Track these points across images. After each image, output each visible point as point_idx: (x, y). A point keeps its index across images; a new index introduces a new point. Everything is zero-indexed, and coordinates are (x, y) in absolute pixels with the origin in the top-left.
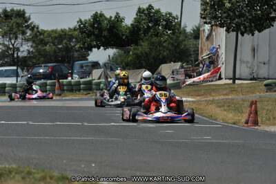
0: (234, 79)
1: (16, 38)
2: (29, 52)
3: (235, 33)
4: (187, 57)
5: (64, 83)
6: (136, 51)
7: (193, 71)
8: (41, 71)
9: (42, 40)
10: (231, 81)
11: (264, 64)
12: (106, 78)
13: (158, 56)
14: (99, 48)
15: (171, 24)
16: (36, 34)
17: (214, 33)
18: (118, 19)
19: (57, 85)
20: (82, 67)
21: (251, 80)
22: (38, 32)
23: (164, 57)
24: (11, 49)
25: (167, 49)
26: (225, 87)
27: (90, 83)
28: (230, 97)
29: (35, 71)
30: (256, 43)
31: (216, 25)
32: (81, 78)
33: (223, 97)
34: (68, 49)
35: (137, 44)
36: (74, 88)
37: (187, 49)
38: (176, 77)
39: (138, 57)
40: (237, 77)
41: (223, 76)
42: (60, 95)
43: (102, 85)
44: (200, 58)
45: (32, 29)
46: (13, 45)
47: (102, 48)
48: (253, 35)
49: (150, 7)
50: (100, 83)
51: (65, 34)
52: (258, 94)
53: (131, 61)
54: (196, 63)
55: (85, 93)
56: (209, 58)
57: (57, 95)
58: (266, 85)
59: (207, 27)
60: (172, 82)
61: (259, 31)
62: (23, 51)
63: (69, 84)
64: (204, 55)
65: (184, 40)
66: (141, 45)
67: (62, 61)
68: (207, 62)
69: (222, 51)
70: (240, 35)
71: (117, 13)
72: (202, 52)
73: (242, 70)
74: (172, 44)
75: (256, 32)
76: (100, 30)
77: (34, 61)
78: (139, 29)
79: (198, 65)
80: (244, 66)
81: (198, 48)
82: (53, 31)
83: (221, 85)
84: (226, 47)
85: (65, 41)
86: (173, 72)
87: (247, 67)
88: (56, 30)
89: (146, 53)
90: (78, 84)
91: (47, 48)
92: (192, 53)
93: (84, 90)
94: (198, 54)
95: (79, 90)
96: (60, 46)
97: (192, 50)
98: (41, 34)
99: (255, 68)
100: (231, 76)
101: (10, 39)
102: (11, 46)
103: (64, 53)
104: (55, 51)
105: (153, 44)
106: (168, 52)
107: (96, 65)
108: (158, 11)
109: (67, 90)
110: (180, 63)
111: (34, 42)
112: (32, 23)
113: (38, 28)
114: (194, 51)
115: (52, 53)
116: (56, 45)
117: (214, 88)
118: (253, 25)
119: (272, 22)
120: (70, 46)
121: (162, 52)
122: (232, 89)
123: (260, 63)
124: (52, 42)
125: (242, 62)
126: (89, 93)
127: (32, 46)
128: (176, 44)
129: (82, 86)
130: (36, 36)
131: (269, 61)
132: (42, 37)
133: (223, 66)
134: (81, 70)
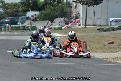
0: (86, 25)
2: (1, 12)
3: (86, 6)
4: (67, 15)
5: (14, 27)
6: (44, 13)
7: (69, 22)
9: (6, 7)
11: (99, 19)
12: (31, 24)
13: (54, 15)
14: (29, 11)
16: (4, 5)
17: (78, 5)
19: (10, 28)
21: (93, 25)
22: (5, 3)
23: (56, 15)
26: (82, 29)
27: (24, 27)
30: (95, 10)
31: (78, 2)
32: (22, 24)
35: (45, 10)
36: (18, 29)
37: (67, 12)
38: (61, 24)
39: (46, 15)
41: (81, 24)
42: (11, 32)
43: (29, 28)
44: (72, 16)
45: (2, 2)
48: (93, 7)
50: (29, 27)
51: (17, 4)
52: (94, 33)
53: (43, 17)
54: (70, 18)
55: (22, 31)
56: (76, 16)
57: (10, 32)
58: (98, 29)
60: (59, 27)
61: (96, 5)
63: (16, 27)
65: (65, 8)
66: (47, 10)
68: (75, 18)
69: (81, 13)
70: (88, 7)
72: (73, 13)
74: (60, 10)
77: (3, 16)
78: (47, 3)
79: (71, 19)
80: (90, 20)
81: (71, 11)
82: (11, 3)
84: (83, 11)
85: (16, 8)
86: (60, 22)
87: (92, 20)
88: (13, 3)
89: (49, 14)
90: (19, 27)
91: (9, 10)
92: (69, 13)
93: (22, 29)
94: (71, 14)
95: (20, 30)
96: (14, 10)
97: (69, 12)
98: (6, 5)
99: (95, 21)
100: (84, 24)
103: (16, 12)
104: (12, 12)
105: (51, 10)
106: (58, 13)
107: (28, 19)
109: (15, 30)
110: (63, 18)
111: (3, 8)
113: (5, 2)
114: (70, 13)
115: (11, 12)
116: (13, 9)
117: (76, 30)
118: (94, 2)
119: (102, 1)
120: (18, 10)
121: (55, 13)
122: (84, 30)
123: (97, 18)
124: (11, 8)
125: (89, 18)
126: (23, 31)
127: (2, 10)
128: (62, 10)
129: (21, 28)
130: (4, 6)
131: (101, 17)
132: (6, 6)
133: (81, 19)
134: (22, 20)
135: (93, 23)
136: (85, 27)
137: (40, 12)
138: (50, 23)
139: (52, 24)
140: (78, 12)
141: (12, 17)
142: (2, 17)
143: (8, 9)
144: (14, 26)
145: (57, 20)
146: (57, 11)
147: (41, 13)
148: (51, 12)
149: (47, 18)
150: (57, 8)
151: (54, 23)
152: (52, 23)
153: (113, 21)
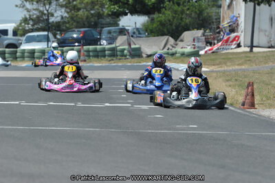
0: (252, 46)
1: (50, 4)
2: (62, 18)
3: (252, 4)
4: (210, 24)
5: (90, 50)
6: (159, 19)
7: (214, 39)
9: (75, 6)
10: (248, 49)
12: (130, 45)
13: (180, 23)
14: (126, 14)
17: (234, 3)
19: (82, 51)
20: (110, 32)
21: (269, 47)
23: (186, 25)
24: (45, 14)
26: (243, 55)
27: (113, 50)
28: (243, 67)
29: (68, 35)
30: (273, 13)
32: (109, 44)
33: (237, 67)
35: (159, 12)
37: (210, 17)
38: (197, 44)
39: (162, 24)
40: (254, 45)
41: (242, 44)
42: (85, 61)
43: (126, 51)
44: (221, 26)
46: (48, 11)
47: (129, 14)
48: (270, 6)
50: (124, 49)
52: (271, 64)
53: (155, 28)
54: (218, 30)
55: (110, 59)
56: (229, 26)
57: (82, 61)
60: (192, 50)
62: (57, 17)
63: (95, 51)
65: (207, 9)
66: (164, 14)
69: (242, 20)
70: (257, 6)
72: (223, 20)
73: (259, 38)
74: (196, 12)
75: (273, 2)
77: (68, 25)
79: (219, 33)
80: (262, 34)
81: (220, 16)
83: (239, 53)
84: (245, 16)
85: (96, 7)
86: (194, 40)
87: (265, 35)
89: (169, 21)
90: (104, 50)
91: (81, 13)
92: (214, 21)
93: (110, 56)
94: (220, 22)
95: (105, 56)
96: (92, 12)
97: (214, 17)
99: (273, 37)
100: (249, 44)
101: (44, 5)
102: (45, 12)
103: (96, 18)
104: (87, 17)
105: (176, 12)
106: (190, 19)
107: (123, 31)
109: (93, 56)
110: (201, 32)
111: (67, 7)
114: (216, 19)
115: (85, 18)
116: (89, 11)
117: (231, 56)
120: (101, 12)
121: (184, 20)
122: (248, 58)
124: (85, 8)
125: (260, 30)
126: (113, 60)
127: (65, 11)
129: (107, 52)
132: (75, 3)
133: (242, 34)
134: (109, 35)
135: (269, 43)
136: (251, 50)
137: (149, 17)
138: (172, 40)
139: (176, 45)
140: (234, 16)
141: (88, 27)
142: (64, 28)
143: (79, 9)
144: (91, 47)
145: (187, 35)
146: (187, 14)
147: (153, 19)
148: (174, 18)
149: (165, 30)
150: (188, 9)
151: (182, 41)
152: (176, 41)
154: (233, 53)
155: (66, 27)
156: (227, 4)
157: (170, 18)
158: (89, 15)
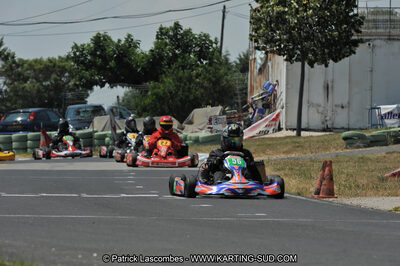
0: (299, 129)
2: (1, 92)
3: (300, 63)
4: (232, 98)
6: (156, 91)
7: (240, 119)
8: (19, 119)
9: (19, 74)
10: (294, 133)
11: (343, 107)
12: (114, 129)
13: (187, 97)
14: (102, 86)
15: (206, 50)
16: (11, 66)
17: (269, 64)
18: (131, 44)
19: (42, 139)
20: (78, 113)
21: (324, 130)
22: (14, 62)
23: (196, 98)
25: (202, 87)
26: (288, 140)
28: (293, 155)
29: (10, 118)
30: (330, 78)
31: (273, 52)
32: (77, 129)
33: (283, 156)
34: (58, 88)
35: (156, 79)
37: (230, 86)
38: (215, 127)
39: (159, 98)
40: (303, 127)
41: (283, 126)
43: (107, 139)
44: (249, 100)
45: (6, 58)
47: (107, 85)
48: (326, 66)
49: (177, 26)
50: (105, 136)
51: (54, 66)
52: (333, 151)
53: (149, 104)
54: (244, 107)
56: (263, 99)
58: (345, 139)
59: (260, 55)
60: (210, 134)
61: (335, 61)
64: (255, 95)
65: (226, 74)
66: (164, 82)
67: (50, 105)
68: (260, 106)
69: (282, 90)
70: (306, 65)
71: (129, 36)
72: (252, 91)
73: (311, 117)
74: (209, 80)
75: (331, 61)
76: (105, 59)
77: (9, 104)
78: (162, 58)
80: (313, 110)
81: (247, 84)
82: (36, 61)
83: (280, 138)
84: (287, 85)
85: (54, 76)
86: (210, 120)
87: (318, 112)
88: (41, 60)
89: (171, 93)
91: (28, 85)
92: (238, 92)
94: (246, 94)
96: (47, 83)
97: (238, 87)
98: (18, 66)
99: (329, 114)
100: (294, 124)
103: (52, 93)
104: (39, 91)
105: (180, 80)
106: (202, 91)
107: (98, 110)
108: (188, 32)
110: (220, 108)
111: (9, 76)
112: (5, 50)
113: (13, 57)
114: (240, 90)
115: (35, 92)
116: (41, 82)
118: (326, 50)
119: (353, 48)
120: (60, 83)
121: (193, 91)
122: (296, 144)
123: (336, 106)
124: (35, 77)
125: (310, 104)
127: (5, 83)
128: (214, 79)
130: (12, 69)
131: (349, 103)
132: (20, 69)
133: (284, 110)
134: (77, 117)
135: (323, 123)
136: (299, 134)
139: (183, 129)
140: (270, 84)
141: (40, 106)
142: (4, 108)
143: (26, 80)
145: (200, 115)
146: (196, 83)
148: (178, 87)
150: (198, 76)
151: (191, 123)
152: (181, 123)
153: (390, 114)
154: (272, 139)
155: (6, 106)
156: (259, 66)
157: (171, 88)
158: (41, 87)
